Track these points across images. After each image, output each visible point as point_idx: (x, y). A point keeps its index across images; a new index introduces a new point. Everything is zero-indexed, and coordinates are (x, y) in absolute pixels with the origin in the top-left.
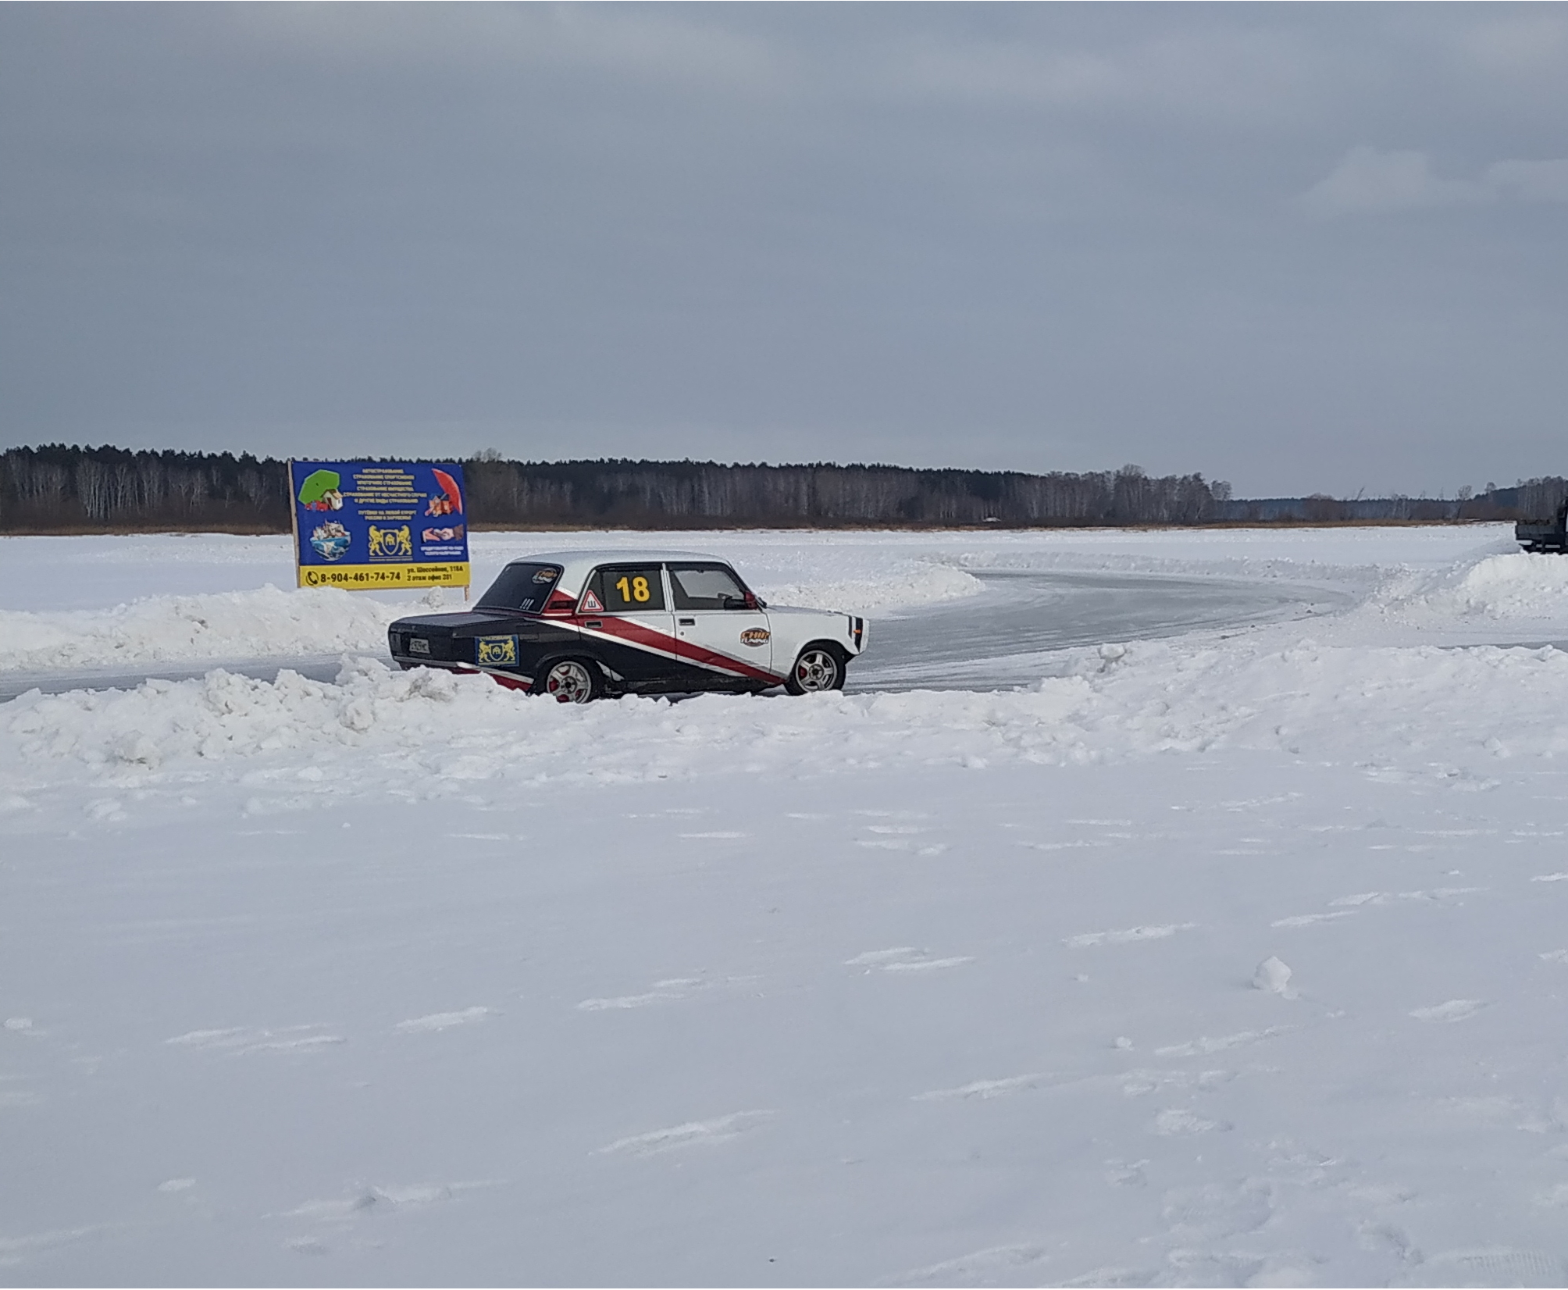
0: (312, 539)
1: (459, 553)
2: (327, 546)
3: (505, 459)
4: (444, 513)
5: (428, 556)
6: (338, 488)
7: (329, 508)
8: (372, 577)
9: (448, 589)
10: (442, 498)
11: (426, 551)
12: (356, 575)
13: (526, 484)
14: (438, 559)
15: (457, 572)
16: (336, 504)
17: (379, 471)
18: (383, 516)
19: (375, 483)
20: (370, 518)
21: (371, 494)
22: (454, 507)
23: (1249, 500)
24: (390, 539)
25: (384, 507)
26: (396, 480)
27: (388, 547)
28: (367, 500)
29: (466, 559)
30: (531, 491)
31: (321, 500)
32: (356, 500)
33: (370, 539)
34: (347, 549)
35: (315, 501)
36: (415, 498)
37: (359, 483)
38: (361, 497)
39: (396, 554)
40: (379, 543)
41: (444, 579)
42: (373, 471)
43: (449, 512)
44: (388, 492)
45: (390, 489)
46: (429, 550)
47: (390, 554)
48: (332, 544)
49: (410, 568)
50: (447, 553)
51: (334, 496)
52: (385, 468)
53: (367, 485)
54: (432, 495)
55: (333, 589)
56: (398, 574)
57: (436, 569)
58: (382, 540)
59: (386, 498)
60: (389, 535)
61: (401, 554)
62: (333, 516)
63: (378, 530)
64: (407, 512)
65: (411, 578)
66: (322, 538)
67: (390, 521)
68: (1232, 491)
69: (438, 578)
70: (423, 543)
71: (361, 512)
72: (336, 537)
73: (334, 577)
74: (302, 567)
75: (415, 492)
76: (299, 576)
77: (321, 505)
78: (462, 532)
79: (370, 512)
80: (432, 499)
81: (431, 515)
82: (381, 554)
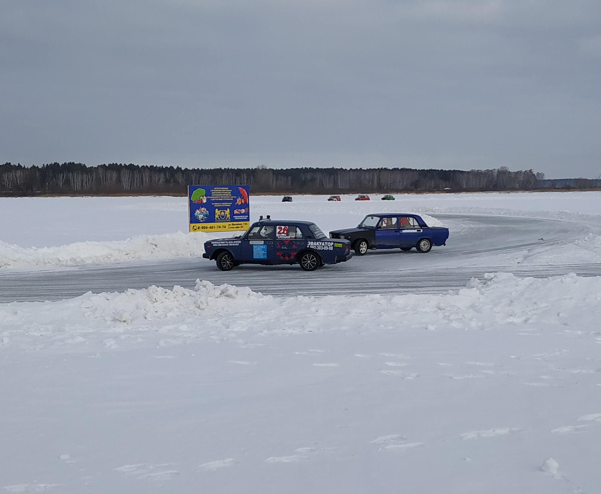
0: (195, 214)
1: (246, 218)
2: (200, 216)
3: (268, 168)
4: (242, 204)
6: (205, 195)
7: (202, 202)
8: (216, 227)
10: (242, 198)
11: (235, 218)
12: (210, 227)
13: (275, 177)
14: (239, 220)
15: (245, 225)
16: (204, 201)
17: (220, 188)
18: (221, 205)
19: (218, 193)
20: (216, 206)
21: (217, 197)
22: (246, 203)
24: (223, 213)
25: (222, 202)
26: (225, 191)
27: (222, 216)
28: (215, 199)
29: (249, 221)
30: (277, 179)
31: (199, 199)
32: (211, 199)
33: (216, 214)
34: (207, 217)
35: (197, 200)
36: (232, 198)
37: (212, 193)
38: (213, 198)
39: (225, 219)
40: (219, 215)
41: (241, 228)
42: (218, 188)
43: (243, 203)
44: (223, 196)
45: (224, 195)
46: (236, 217)
47: (223, 219)
48: (202, 216)
49: (230, 224)
50: (242, 218)
51: (204, 198)
52: (222, 188)
53: (215, 194)
55: (201, 232)
56: (225, 226)
57: (238, 224)
58: (220, 214)
59: (222, 198)
60: (223, 212)
61: (227, 219)
62: (202, 205)
63: (219, 210)
64: (229, 203)
65: (230, 228)
66: (198, 213)
67: (224, 207)
68: (545, 176)
69: (239, 227)
70: (234, 215)
71: (213, 204)
72: (204, 213)
73: (203, 228)
74: (191, 224)
75: (232, 196)
76: (190, 228)
77: (199, 201)
78: (248, 210)
79: (216, 204)
80: (238, 198)
81: (237, 204)
82: (219, 219)
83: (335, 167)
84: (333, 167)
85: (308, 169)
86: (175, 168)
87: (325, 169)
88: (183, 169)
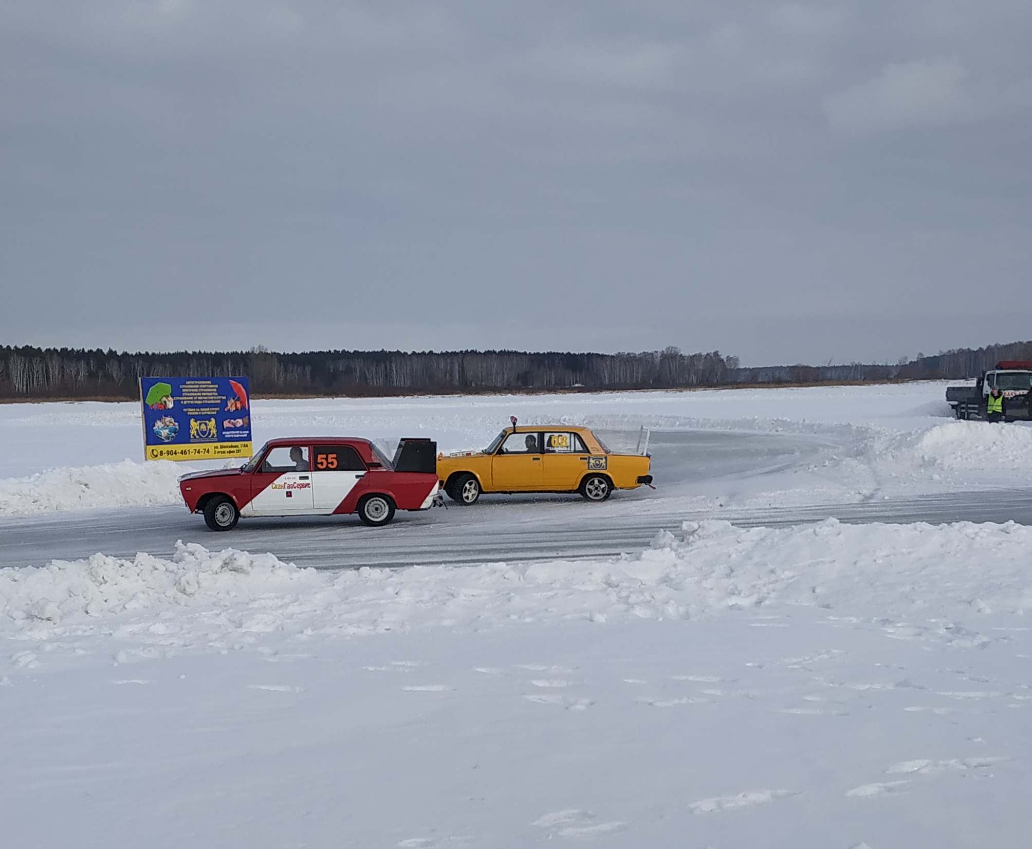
0: (154, 428)
1: (246, 435)
2: (164, 432)
3: (269, 352)
4: (237, 409)
5: (226, 438)
6: (171, 394)
7: (165, 408)
8: (192, 452)
9: (238, 459)
10: (235, 399)
11: (225, 434)
12: (182, 451)
13: (282, 367)
14: (232, 439)
15: (244, 448)
16: (169, 405)
17: (197, 382)
18: (198, 412)
19: (193, 390)
20: (191, 414)
21: (192, 398)
22: (243, 405)
23: (751, 368)
24: (203, 427)
25: (200, 406)
26: (206, 388)
27: (202, 432)
28: (189, 402)
29: (250, 440)
30: (286, 371)
31: (160, 402)
32: (181, 402)
33: (191, 427)
34: (177, 434)
35: (156, 403)
36: (218, 400)
37: (184, 390)
38: (185, 400)
39: (207, 437)
40: (197, 430)
41: (237, 452)
42: (193, 382)
44: (202, 396)
45: (203, 394)
46: (228, 434)
47: (204, 437)
48: (167, 431)
49: (216, 446)
50: (238, 436)
51: (168, 400)
52: (200, 381)
53: (189, 392)
54: (229, 397)
55: (167, 461)
57: (232, 447)
58: (198, 428)
59: (200, 400)
60: (203, 425)
61: (210, 436)
62: (166, 412)
63: (196, 421)
64: (214, 409)
65: (216, 452)
66: (160, 427)
67: (204, 415)
68: (740, 362)
69: (233, 452)
70: (224, 430)
71: (185, 410)
72: (170, 427)
73: (168, 453)
74: (148, 447)
75: (219, 395)
76: (146, 453)
77: (160, 406)
78: (248, 422)
79: (191, 410)
80: (229, 400)
81: (229, 410)
82: (197, 437)
83: (387, 350)
84: (383, 349)
85: (340, 352)
86: (106, 352)
87: (369, 352)
88: (119, 353)
